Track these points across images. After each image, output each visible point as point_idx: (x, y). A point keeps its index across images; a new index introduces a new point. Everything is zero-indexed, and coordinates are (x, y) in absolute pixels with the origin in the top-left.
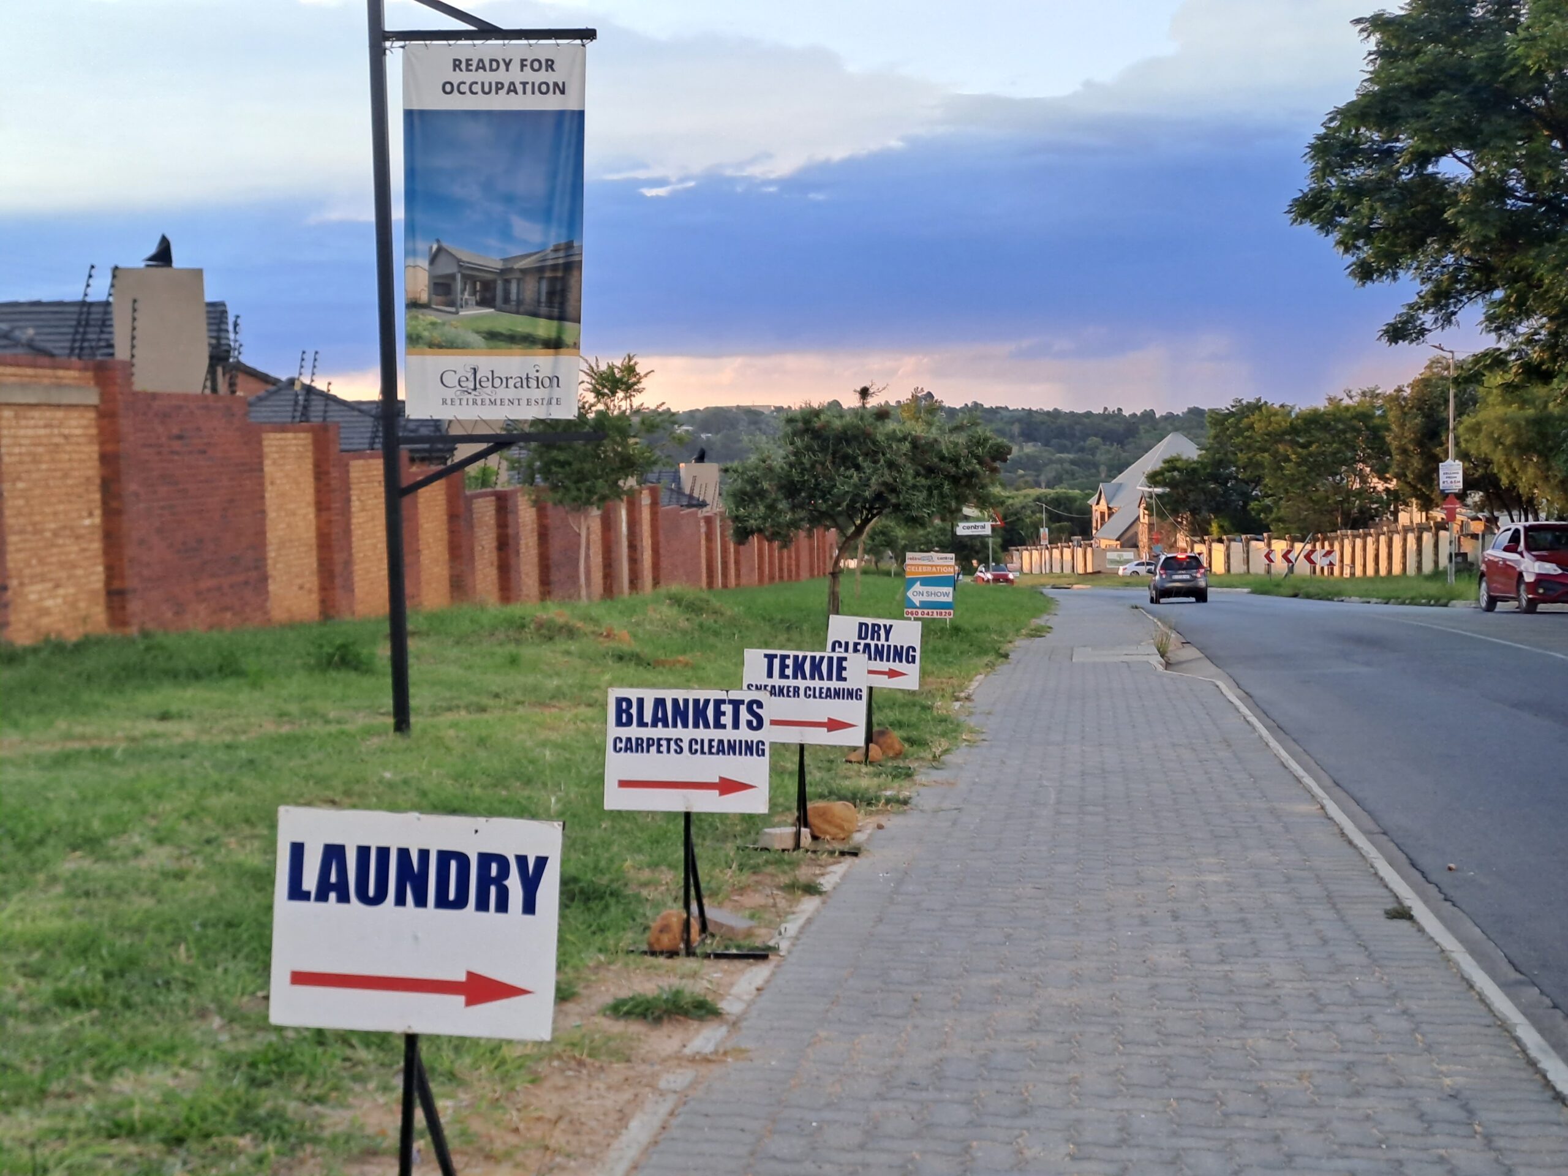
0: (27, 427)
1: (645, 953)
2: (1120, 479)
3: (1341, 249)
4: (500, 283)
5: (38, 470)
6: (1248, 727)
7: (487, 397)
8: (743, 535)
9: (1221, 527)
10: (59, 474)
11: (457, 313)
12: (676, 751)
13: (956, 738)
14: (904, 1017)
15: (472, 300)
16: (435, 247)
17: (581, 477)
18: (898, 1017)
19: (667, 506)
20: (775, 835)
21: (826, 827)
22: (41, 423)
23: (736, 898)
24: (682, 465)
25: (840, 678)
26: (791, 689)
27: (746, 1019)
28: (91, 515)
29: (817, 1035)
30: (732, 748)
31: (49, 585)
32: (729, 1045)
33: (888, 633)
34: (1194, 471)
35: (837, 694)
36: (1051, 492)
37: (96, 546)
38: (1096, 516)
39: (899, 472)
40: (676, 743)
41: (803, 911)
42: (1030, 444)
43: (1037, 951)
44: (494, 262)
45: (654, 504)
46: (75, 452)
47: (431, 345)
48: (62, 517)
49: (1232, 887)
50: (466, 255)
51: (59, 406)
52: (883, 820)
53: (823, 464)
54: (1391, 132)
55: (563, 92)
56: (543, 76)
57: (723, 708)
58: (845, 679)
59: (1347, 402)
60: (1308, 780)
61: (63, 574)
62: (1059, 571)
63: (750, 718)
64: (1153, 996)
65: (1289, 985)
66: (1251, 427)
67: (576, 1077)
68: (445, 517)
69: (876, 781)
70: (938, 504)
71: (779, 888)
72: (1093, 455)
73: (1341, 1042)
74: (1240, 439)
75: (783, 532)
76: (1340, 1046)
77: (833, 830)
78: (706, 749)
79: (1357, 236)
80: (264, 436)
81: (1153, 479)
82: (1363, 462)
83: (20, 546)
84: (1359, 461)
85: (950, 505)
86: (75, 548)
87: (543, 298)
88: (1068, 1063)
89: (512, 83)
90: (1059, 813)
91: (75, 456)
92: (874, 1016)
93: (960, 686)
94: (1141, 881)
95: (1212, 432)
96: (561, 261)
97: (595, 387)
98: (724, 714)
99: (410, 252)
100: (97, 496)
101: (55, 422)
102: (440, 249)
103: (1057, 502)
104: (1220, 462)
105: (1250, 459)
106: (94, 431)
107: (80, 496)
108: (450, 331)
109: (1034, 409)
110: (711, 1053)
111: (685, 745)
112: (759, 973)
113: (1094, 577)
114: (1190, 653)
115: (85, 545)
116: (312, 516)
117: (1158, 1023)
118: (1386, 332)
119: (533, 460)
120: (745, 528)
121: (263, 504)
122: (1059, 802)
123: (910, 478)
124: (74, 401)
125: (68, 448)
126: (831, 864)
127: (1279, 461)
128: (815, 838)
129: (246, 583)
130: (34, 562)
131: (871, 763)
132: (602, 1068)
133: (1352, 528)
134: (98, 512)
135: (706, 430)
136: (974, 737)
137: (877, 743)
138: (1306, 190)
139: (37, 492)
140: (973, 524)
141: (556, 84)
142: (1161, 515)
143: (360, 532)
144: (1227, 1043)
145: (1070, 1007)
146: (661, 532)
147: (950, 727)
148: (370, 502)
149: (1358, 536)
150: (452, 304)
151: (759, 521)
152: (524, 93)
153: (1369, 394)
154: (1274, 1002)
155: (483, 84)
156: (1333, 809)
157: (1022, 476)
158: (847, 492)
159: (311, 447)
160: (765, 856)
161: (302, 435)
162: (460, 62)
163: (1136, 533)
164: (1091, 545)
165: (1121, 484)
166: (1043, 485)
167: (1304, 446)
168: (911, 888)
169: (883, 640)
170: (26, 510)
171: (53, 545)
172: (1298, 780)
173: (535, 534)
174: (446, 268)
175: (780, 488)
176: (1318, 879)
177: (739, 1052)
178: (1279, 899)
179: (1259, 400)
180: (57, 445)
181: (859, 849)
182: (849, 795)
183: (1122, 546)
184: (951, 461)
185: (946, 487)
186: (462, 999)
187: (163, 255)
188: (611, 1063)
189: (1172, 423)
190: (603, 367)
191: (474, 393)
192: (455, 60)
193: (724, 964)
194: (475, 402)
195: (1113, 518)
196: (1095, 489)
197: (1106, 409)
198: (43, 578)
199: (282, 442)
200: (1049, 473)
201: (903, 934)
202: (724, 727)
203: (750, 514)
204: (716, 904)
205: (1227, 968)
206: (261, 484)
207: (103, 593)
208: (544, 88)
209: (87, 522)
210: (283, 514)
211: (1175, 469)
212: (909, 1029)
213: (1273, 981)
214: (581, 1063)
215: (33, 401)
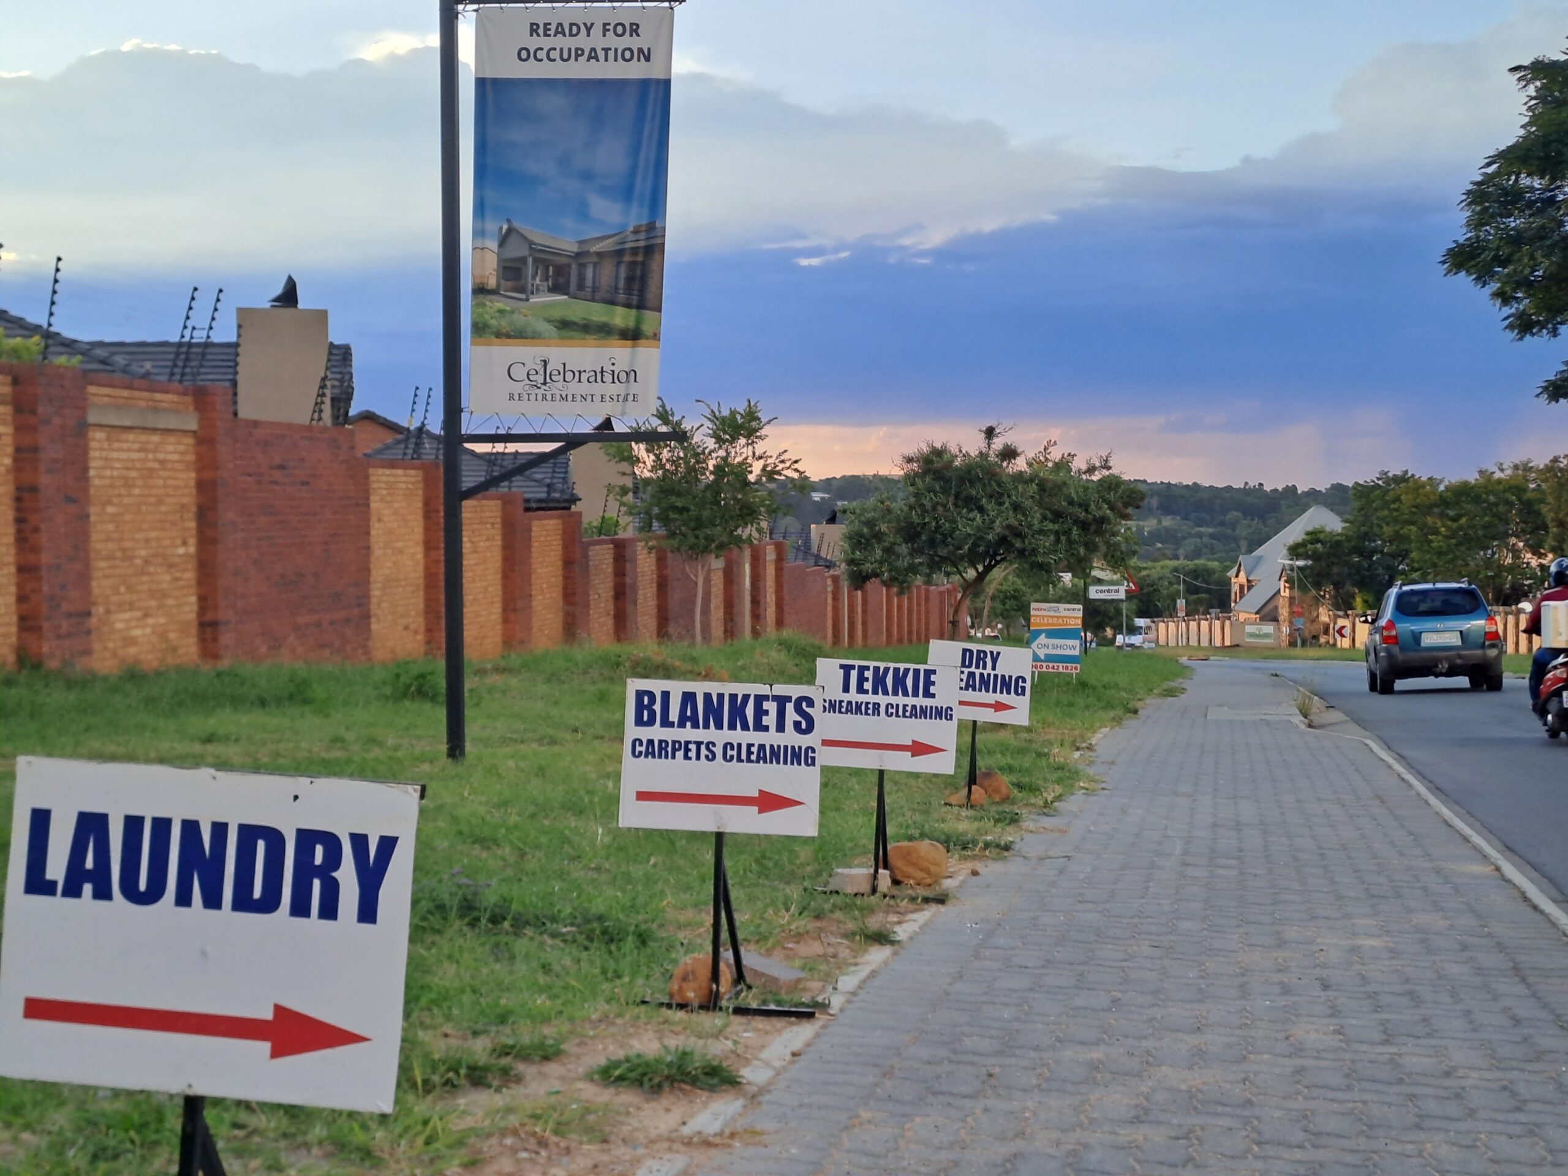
0: (118, 450)
1: (661, 1004)
2: (1259, 552)
3: (1499, 302)
4: (574, 267)
5: (130, 495)
6: (1404, 784)
7: (558, 393)
8: (859, 579)
9: (1365, 602)
10: (152, 500)
11: (527, 300)
12: (707, 757)
13: (1072, 786)
14: (973, 1096)
15: (544, 286)
16: (505, 227)
17: (699, 524)
18: (965, 1097)
19: (793, 562)
20: (848, 876)
21: (910, 870)
22: (136, 446)
23: (790, 945)
24: (813, 526)
25: (928, 694)
26: (870, 706)
27: (769, 1091)
28: (185, 543)
29: (858, 1116)
30: (775, 755)
31: (138, 614)
32: (740, 1125)
33: (994, 661)
34: (1338, 543)
35: (924, 712)
36: (1189, 565)
37: (190, 575)
38: (1235, 588)
39: (1024, 515)
40: (708, 748)
41: (868, 963)
42: (1169, 517)
43: (1150, 1020)
44: (568, 244)
45: (780, 560)
46: (169, 478)
47: (499, 335)
48: (153, 544)
49: (1394, 953)
50: (540, 236)
51: (155, 430)
52: (979, 866)
53: (944, 506)
54: (1553, 179)
55: (648, 59)
56: (626, 41)
57: (766, 705)
58: (933, 696)
59: (1498, 475)
60: (1477, 839)
61: (153, 603)
62: (1196, 644)
63: (799, 719)
64: (1298, 1082)
65: (1475, 1075)
66: (1398, 499)
67: (531, 1160)
68: (560, 563)
69: (976, 824)
70: (1067, 551)
71: (845, 936)
72: (1234, 529)
73: (1551, 1151)
74: (1386, 512)
75: (901, 578)
76: (1550, 1158)
77: (919, 874)
78: (744, 756)
79: (1518, 285)
80: (371, 471)
81: (1295, 551)
82: (1517, 537)
83: (108, 572)
84: (1512, 536)
85: (1079, 552)
86: (167, 577)
87: (622, 284)
88: (1184, 1166)
89: (593, 50)
90: (1185, 864)
91: (170, 482)
92: (935, 1094)
93: (1082, 736)
94: (1281, 944)
95: (1357, 504)
96: (642, 244)
97: (715, 432)
98: (766, 713)
99: (479, 233)
100: (192, 524)
101: (151, 447)
102: (510, 230)
103: (1195, 573)
104: (1366, 534)
105: (1397, 532)
106: (191, 457)
107: (174, 524)
108: (519, 319)
109: (1173, 482)
110: (715, 1135)
111: (718, 750)
112: (800, 1034)
113: (1234, 649)
114: (1335, 716)
115: (178, 575)
116: (420, 556)
117: (1305, 1117)
118: (1545, 389)
119: (651, 505)
120: (861, 572)
121: (368, 540)
122: (1185, 852)
123: (1036, 522)
124: (171, 425)
125: (162, 473)
126: (912, 912)
127: (1426, 535)
128: (896, 882)
129: (348, 620)
130: (122, 589)
131: (972, 807)
132: (568, 1150)
133: (1503, 605)
134: (192, 541)
135: (842, 499)
136: (1092, 785)
137: (981, 786)
138: (1461, 240)
139: (128, 517)
140: (1106, 588)
141: (640, 50)
142: (1303, 588)
143: (470, 574)
144: (1396, 1148)
145: (1189, 1091)
146: (785, 588)
147: (1067, 775)
148: (482, 544)
149: (1511, 613)
150: (522, 290)
151: (876, 565)
152: (606, 60)
153: (1521, 467)
154: (1458, 1096)
155: (561, 50)
156: (1509, 870)
157: (1159, 549)
158: (969, 535)
159: (421, 485)
160: (834, 899)
161: (412, 472)
162: (538, 26)
163: (1276, 607)
164: (1229, 618)
165: (1261, 557)
166: (1182, 557)
167: (1454, 519)
168: (1002, 941)
169: (989, 670)
170: (115, 536)
171: (143, 573)
172: (1466, 839)
173: (655, 585)
174: (515, 250)
175: (899, 531)
176: (1500, 947)
177: (751, 1135)
178: (1453, 969)
179: (1406, 472)
180: (152, 470)
181: (947, 895)
182: (943, 837)
183: (1261, 619)
184: (1080, 506)
185: (1075, 531)
186: (266, 1047)
187: (289, 296)
188: (581, 1143)
189: (1314, 496)
190: (726, 413)
191: (543, 387)
192: (532, 24)
193: (760, 1022)
194: (544, 398)
195: (1253, 590)
196: (1234, 560)
197: (1246, 483)
198: (131, 607)
199: (392, 479)
200: (1189, 545)
201: (985, 993)
202: (766, 729)
203: (866, 557)
204: (763, 951)
205: (1393, 1049)
206: (367, 520)
207: (195, 624)
208: (628, 55)
209: (181, 550)
210: (389, 551)
211: (1318, 541)
212: (978, 1111)
213: (1454, 1069)
214: (542, 1143)
215: (127, 423)
